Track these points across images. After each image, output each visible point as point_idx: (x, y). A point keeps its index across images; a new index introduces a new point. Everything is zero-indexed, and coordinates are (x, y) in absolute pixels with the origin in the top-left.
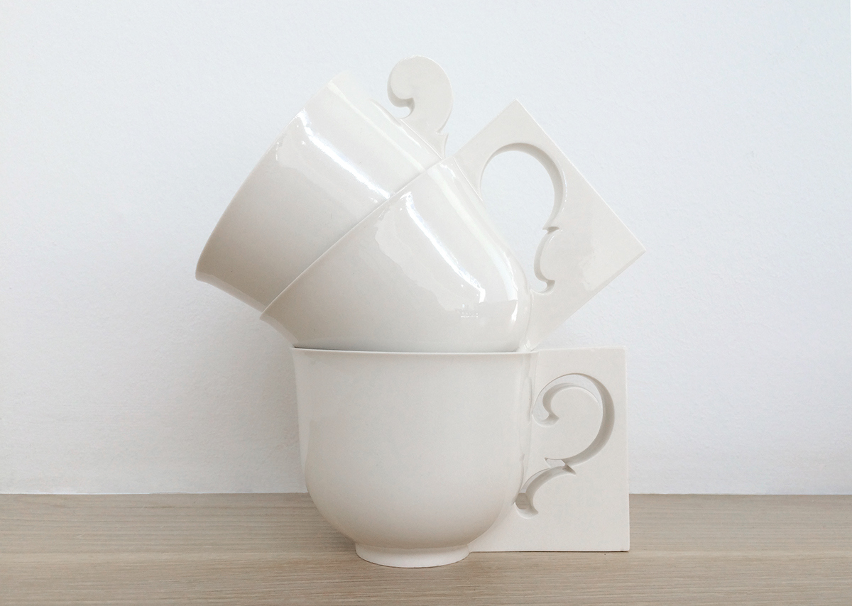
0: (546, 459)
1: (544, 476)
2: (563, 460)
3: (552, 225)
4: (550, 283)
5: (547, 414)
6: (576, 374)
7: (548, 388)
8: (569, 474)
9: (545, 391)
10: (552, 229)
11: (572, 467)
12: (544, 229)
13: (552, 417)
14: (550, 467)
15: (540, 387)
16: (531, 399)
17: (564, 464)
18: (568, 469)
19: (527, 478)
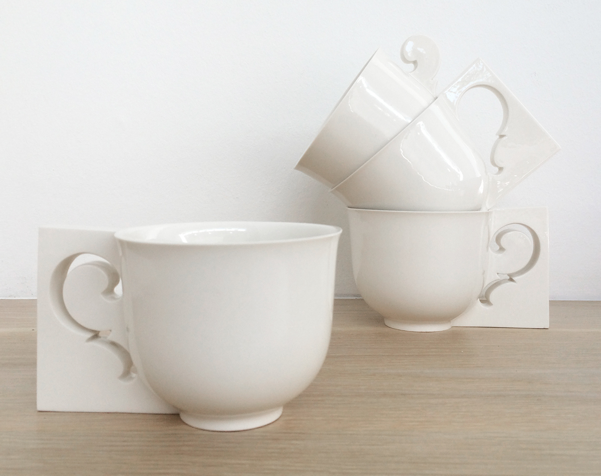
0: (498, 274)
1: (497, 284)
2: (509, 275)
3: (502, 134)
4: (501, 169)
5: (498, 248)
6: (517, 223)
7: (500, 231)
8: (512, 283)
9: (497, 234)
10: (502, 136)
11: (514, 278)
12: (496, 135)
13: (502, 249)
14: (500, 278)
15: (494, 231)
16: (489, 238)
17: (508, 278)
18: (511, 280)
19: (486, 284)
